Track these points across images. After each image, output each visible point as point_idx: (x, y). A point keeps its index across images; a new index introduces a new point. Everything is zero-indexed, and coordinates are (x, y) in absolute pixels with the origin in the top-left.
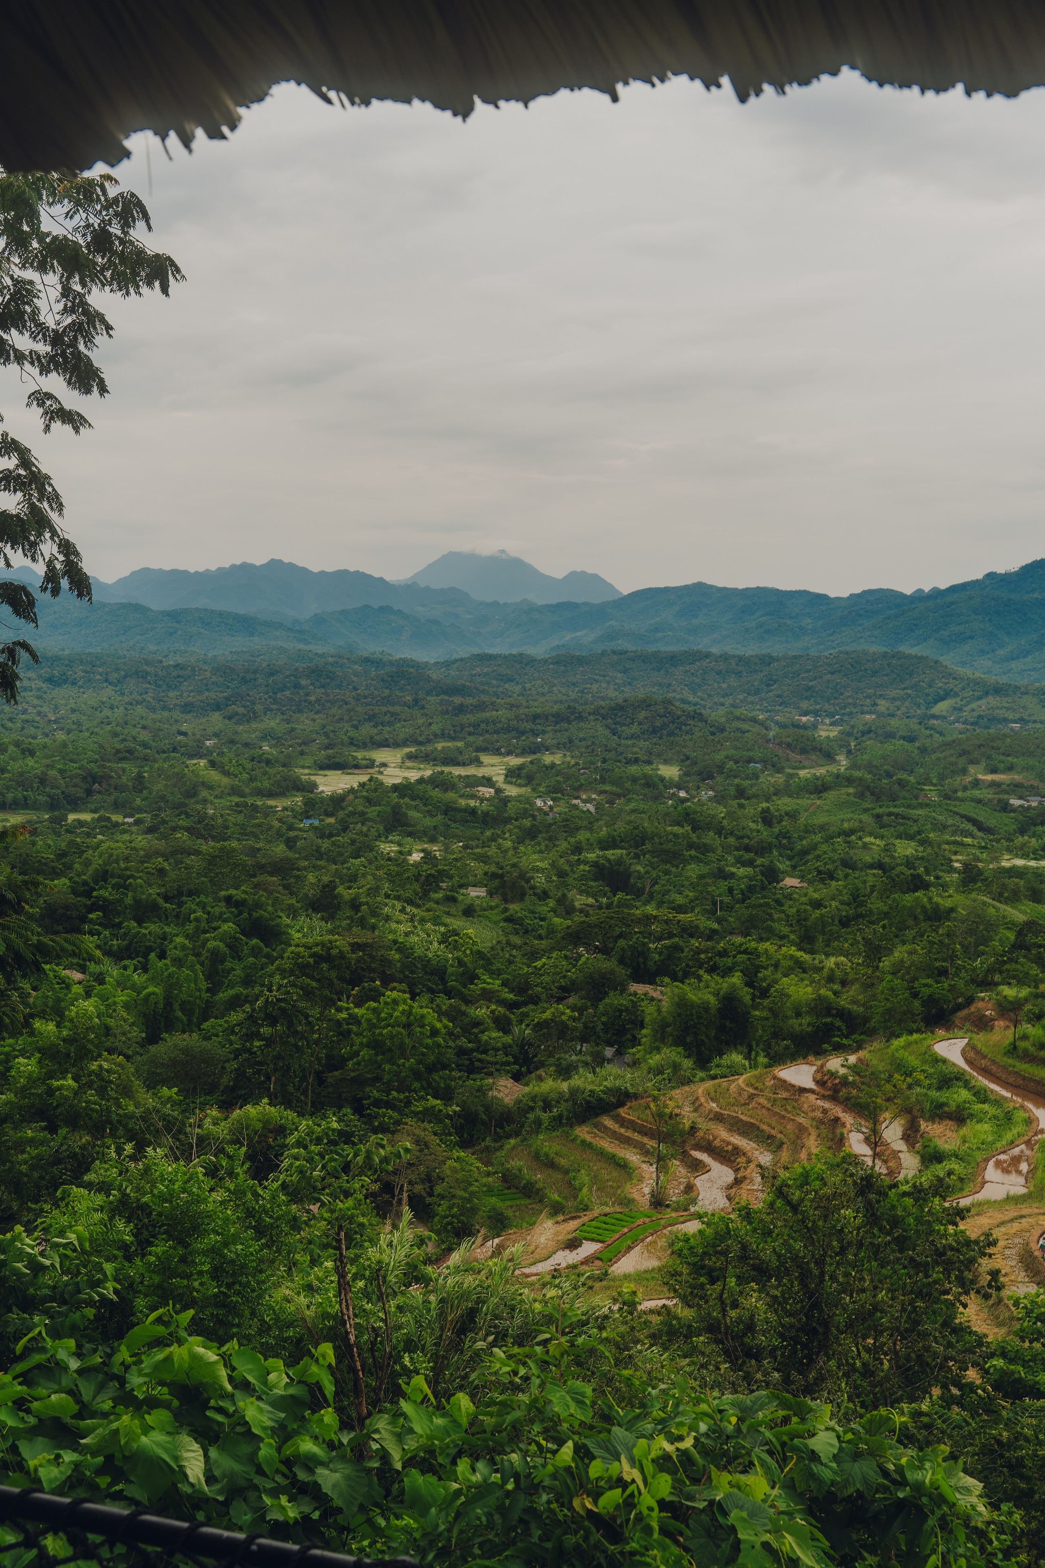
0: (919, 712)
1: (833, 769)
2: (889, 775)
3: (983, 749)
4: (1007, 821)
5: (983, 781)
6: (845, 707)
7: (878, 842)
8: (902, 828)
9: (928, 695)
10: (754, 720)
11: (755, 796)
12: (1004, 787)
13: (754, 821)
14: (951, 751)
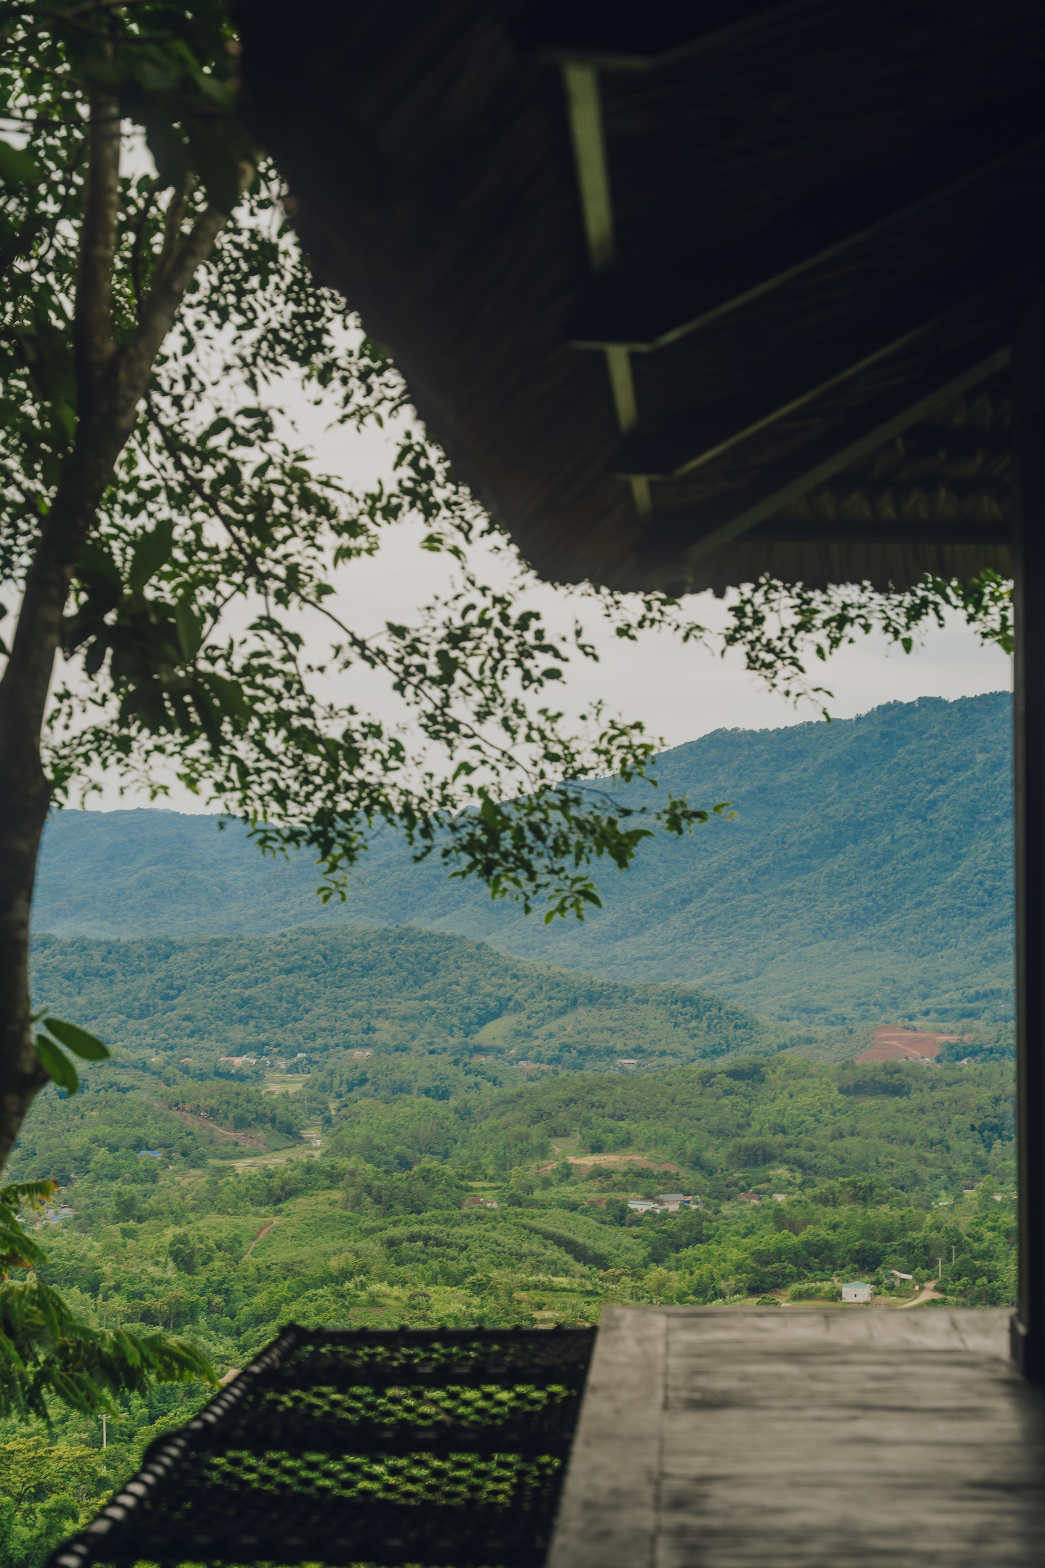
0: (452, 1041)
1: (300, 1155)
2: (405, 1164)
3: (573, 1108)
4: (627, 1241)
5: (578, 1167)
6: (314, 1037)
7: (396, 1291)
8: (435, 1264)
9: (467, 1009)
10: (144, 1067)
11: (155, 1214)
12: (617, 1178)
13: (157, 1263)
14: (518, 1114)
